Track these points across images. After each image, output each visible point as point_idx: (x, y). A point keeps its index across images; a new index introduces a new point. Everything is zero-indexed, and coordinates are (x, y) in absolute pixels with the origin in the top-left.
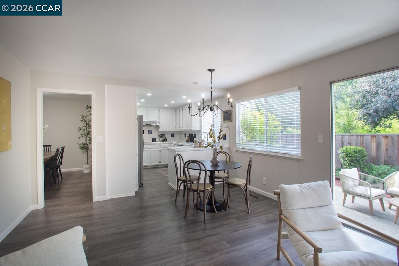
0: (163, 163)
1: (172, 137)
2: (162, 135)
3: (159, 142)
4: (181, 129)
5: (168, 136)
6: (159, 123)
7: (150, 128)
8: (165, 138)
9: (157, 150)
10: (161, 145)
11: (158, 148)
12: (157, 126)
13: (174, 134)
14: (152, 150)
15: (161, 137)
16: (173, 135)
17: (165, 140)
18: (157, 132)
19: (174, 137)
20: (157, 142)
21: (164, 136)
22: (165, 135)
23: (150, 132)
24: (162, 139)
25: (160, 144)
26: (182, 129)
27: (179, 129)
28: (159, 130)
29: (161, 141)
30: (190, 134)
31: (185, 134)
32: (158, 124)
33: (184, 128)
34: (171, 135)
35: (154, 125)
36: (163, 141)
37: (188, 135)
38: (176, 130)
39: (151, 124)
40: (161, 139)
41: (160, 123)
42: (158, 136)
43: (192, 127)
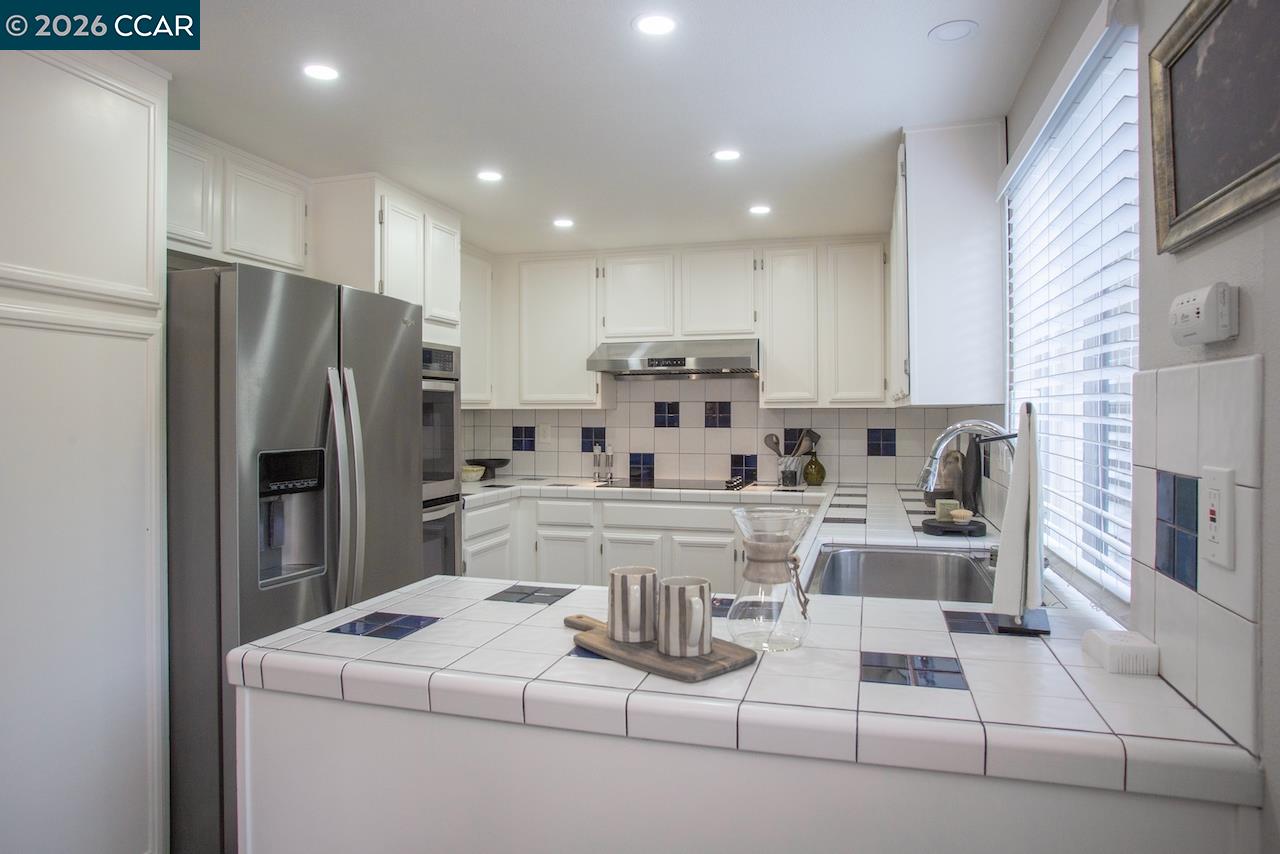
1: (873, 450)
2: (791, 440)
5: (843, 451)
7: (715, 391)
8: (816, 462)
9: (722, 546)
13: (890, 435)
14: (684, 545)
16: (881, 443)
17: (813, 476)
19: (890, 451)
21: (805, 444)
22: (815, 438)
23: (719, 415)
24: (792, 463)
28: (762, 405)
34: (865, 443)
36: (789, 479)
39: (682, 362)
40: (782, 468)
42: (771, 441)
43: (908, 373)
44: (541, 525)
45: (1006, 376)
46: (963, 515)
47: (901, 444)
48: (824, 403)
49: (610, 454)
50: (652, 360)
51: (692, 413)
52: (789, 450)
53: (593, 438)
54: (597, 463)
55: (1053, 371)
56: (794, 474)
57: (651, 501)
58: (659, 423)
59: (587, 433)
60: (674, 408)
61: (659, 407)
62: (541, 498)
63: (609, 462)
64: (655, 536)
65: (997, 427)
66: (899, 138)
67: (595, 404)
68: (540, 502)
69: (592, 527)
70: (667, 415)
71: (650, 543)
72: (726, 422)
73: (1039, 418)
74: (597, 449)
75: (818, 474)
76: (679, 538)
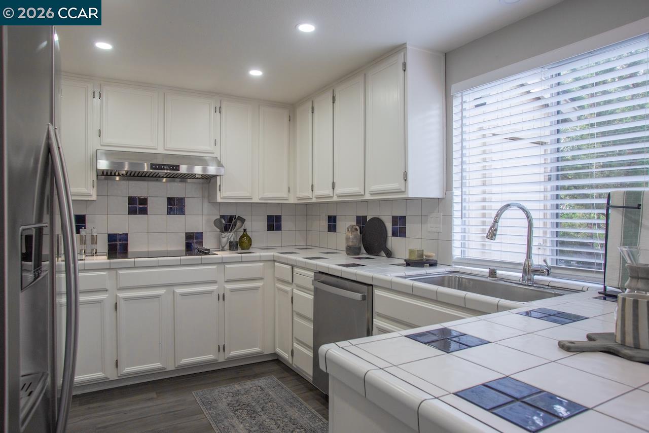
0: (234, 353)
1: (270, 228)
2: (228, 223)
3: (220, 254)
4: (319, 192)
5: (256, 226)
6: (220, 164)
7: (176, 190)
8: (245, 234)
9: (210, 292)
10: (227, 266)
11: (214, 282)
12: (209, 181)
13: (278, 218)
14: (183, 295)
15: (226, 229)
16: (274, 223)
18: (206, 205)
19: (279, 228)
20: (207, 252)
21: (239, 224)
22: (243, 221)
23: (175, 206)
24: (230, 236)
25: (222, 263)
26: (328, 191)
27: (308, 194)
28: (219, 200)
29: (227, 247)
30: (361, 220)
31: (332, 220)
32: (212, 170)
33: (339, 190)
34: (265, 224)
35: (198, 170)
36: (233, 246)
37: (346, 224)
38: (292, 200)
39: (177, 168)
40: (224, 240)
41: (223, 162)
42: (214, 223)
47: (284, 224)
48: (256, 200)
49: (95, 235)
50: (154, 165)
51: (158, 205)
54: (83, 242)
56: (234, 243)
57: (135, 268)
58: (132, 211)
59: (77, 219)
60: (144, 201)
61: (132, 200)
63: (94, 240)
64: (161, 291)
67: (91, 195)
69: (107, 290)
70: (138, 206)
71: (158, 297)
72: (181, 211)
74: (83, 231)
75: (248, 242)
76: (179, 290)
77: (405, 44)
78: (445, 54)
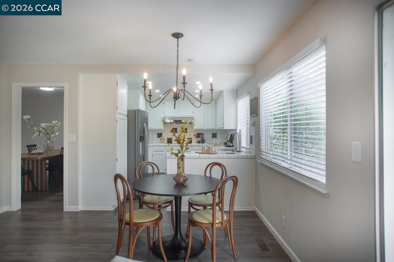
1: (213, 137)
2: (199, 135)
5: (207, 136)
8: (203, 139)
13: (216, 134)
16: (214, 136)
17: (203, 141)
19: (216, 137)
21: (201, 136)
22: (203, 135)
34: (211, 136)
36: (199, 142)
39: (181, 121)
41: (194, 119)
42: (195, 135)
43: (224, 125)
44: (154, 151)
45: (236, 126)
46: (231, 144)
47: (218, 136)
49: (163, 138)
50: (175, 121)
52: (198, 137)
53: (160, 135)
54: (161, 140)
55: (243, 125)
56: (200, 141)
59: (158, 134)
60: (176, 129)
61: (173, 129)
62: (154, 146)
65: (236, 132)
66: (222, 92)
67: (161, 128)
68: (154, 147)
73: (241, 131)
74: (161, 137)
77: (223, 91)
78: (237, 90)
